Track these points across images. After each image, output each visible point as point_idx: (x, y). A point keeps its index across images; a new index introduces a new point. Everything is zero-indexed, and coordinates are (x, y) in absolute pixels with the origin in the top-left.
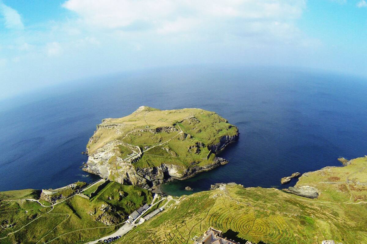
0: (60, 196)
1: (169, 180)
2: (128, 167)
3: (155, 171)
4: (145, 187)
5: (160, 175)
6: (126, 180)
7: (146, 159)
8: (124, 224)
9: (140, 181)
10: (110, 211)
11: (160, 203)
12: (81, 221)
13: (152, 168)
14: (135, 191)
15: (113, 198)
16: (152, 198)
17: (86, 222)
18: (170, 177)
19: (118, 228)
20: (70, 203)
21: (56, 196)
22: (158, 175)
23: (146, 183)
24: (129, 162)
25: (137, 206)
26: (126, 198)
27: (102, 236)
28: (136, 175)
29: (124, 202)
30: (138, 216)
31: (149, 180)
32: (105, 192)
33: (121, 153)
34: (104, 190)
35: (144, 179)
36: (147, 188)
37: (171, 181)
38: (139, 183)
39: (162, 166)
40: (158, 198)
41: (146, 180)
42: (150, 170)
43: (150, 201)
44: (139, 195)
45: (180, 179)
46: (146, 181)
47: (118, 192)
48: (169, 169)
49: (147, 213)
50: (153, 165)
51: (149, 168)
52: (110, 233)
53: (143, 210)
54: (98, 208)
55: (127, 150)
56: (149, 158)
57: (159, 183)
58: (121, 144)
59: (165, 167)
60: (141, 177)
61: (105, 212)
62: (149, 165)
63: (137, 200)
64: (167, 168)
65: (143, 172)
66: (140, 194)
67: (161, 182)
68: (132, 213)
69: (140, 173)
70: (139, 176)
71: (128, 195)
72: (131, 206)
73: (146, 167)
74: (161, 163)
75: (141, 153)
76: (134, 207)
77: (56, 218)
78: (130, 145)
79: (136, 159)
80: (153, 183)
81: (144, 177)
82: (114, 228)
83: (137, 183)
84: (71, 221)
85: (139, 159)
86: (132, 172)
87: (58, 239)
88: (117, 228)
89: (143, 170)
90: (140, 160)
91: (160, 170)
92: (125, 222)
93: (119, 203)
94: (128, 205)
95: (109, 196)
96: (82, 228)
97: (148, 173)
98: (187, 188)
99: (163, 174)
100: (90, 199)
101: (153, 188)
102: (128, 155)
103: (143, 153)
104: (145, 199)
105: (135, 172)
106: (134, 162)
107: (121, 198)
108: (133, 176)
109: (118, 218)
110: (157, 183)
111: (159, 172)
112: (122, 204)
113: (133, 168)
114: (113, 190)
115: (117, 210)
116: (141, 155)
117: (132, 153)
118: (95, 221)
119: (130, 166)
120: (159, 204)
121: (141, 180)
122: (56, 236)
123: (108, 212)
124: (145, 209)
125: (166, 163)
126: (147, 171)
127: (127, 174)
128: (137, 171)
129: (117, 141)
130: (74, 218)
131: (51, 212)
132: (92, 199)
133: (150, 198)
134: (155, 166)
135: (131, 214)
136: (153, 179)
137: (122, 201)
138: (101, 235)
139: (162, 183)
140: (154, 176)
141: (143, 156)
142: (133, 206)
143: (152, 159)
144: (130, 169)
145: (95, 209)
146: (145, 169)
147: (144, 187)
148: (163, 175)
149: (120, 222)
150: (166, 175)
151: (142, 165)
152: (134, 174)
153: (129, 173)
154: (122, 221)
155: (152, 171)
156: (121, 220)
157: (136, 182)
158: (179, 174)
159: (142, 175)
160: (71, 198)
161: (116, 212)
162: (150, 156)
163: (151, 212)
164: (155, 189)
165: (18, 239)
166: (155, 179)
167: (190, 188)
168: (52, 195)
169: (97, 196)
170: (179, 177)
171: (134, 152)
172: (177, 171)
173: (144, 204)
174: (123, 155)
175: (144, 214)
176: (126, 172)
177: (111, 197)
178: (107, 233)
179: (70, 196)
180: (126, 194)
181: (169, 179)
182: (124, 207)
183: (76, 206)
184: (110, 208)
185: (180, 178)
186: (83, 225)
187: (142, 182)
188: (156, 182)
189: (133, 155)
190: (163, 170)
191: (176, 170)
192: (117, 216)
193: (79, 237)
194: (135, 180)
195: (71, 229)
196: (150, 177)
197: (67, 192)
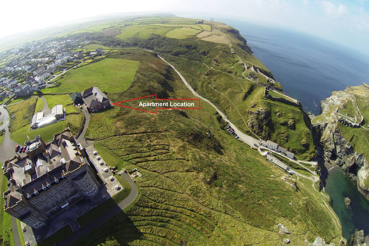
0: (256, 78)
1: (351, 175)
2: (333, 121)
3: (350, 151)
4: (327, 153)
5: (349, 161)
6: (321, 128)
7: (355, 134)
8: (257, 139)
9: (329, 142)
10: (260, 118)
11: (305, 170)
12: (241, 101)
13: (350, 146)
14: (303, 136)
15: (280, 116)
16: (308, 159)
17: (242, 105)
18: (356, 174)
19: (249, 134)
20: (256, 87)
21: (254, 75)
22: (348, 159)
23: (332, 151)
24: (338, 118)
25: (287, 145)
26: (289, 129)
27: (234, 123)
28: (331, 134)
29: (283, 129)
30: (274, 150)
31: (337, 152)
32: (282, 106)
33: (344, 106)
34: (283, 105)
35: (333, 145)
36: (328, 154)
37: (351, 178)
38: (327, 144)
39: (361, 156)
40: (312, 166)
41: (334, 148)
42: (346, 146)
43: (302, 158)
44: (301, 143)
45: (358, 188)
46: (333, 150)
47: (290, 119)
48: (363, 167)
49: (281, 158)
50: (355, 145)
51: (348, 143)
52: (240, 129)
53: (284, 154)
54: (258, 106)
55: (351, 110)
56: (359, 136)
57: (341, 166)
58: (352, 101)
59: (362, 160)
60: (334, 140)
61: (256, 113)
62: (351, 141)
63: (293, 143)
64: (362, 165)
65: (340, 139)
66: (304, 142)
67: (344, 167)
68: (275, 142)
69: (336, 137)
70: (333, 138)
71: (294, 130)
72: (282, 139)
73: (346, 138)
74: (362, 153)
75: (358, 125)
76: (283, 142)
77: (236, 84)
78: (358, 109)
79: (346, 123)
80: (338, 160)
81: (336, 144)
82: (246, 130)
83: (326, 142)
84: (238, 95)
85: (350, 126)
86: (332, 128)
87: (220, 94)
88: (247, 133)
89: (341, 139)
90: (349, 128)
91: (354, 157)
92: (260, 139)
93: (277, 125)
94: (282, 135)
95: (279, 112)
96: (236, 105)
97: (342, 146)
98: (347, 199)
99: (353, 163)
100: (265, 97)
101: (331, 161)
102: (347, 114)
103: (359, 127)
104: (303, 152)
105: (334, 131)
106: (343, 122)
107: (285, 124)
108: (329, 132)
109: (259, 129)
110: (340, 163)
111: (351, 158)
112: (280, 128)
113: (335, 126)
114: (289, 114)
115: (267, 125)
116: (355, 126)
117: (353, 117)
118: (247, 111)
119: (335, 122)
120: (303, 169)
121: (331, 143)
122: (221, 92)
123: (258, 117)
124: (286, 154)
125: (366, 159)
126: (343, 143)
127: (326, 125)
128: (336, 132)
129: (353, 96)
130: (242, 95)
131: (239, 79)
132: (266, 99)
133: (306, 157)
134: (356, 148)
135: (273, 142)
136: (341, 156)
137: (283, 127)
138: (236, 122)
139: (343, 169)
140: (345, 155)
141: (356, 129)
142: (283, 140)
143: (360, 140)
144: (332, 123)
145: (256, 105)
146: (343, 139)
147: (327, 151)
148: (352, 165)
149: (257, 134)
150: (355, 169)
151: (346, 133)
152: (331, 132)
153: (328, 125)
154: (259, 136)
155: (347, 148)
156: (260, 134)
157: (326, 140)
158: (363, 183)
159: (336, 140)
160: (260, 86)
161: (264, 124)
162: (363, 136)
163: (286, 162)
164: (331, 164)
165: (209, 73)
166: (342, 157)
167: (348, 204)
168: (252, 72)
169: (272, 102)
170: (361, 185)
171: (355, 118)
172: (365, 178)
173: (293, 152)
174: (344, 110)
175: (280, 155)
176: (328, 122)
177: (279, 114)
178: (240, 126)
179: (262, 84)
180: (293, 127)
181: (353, 175)
182: (277, 132)
183: (255, 92)
184: (263, 116)
185: (359, 186)
186: (239, 104)
187: (330, 146)
188: (340, 161)
189: (351, 119)
190: (357, 160)
191: (367, 175)
192: (261, 128)
193: (227, 107)
194: (327, 136)
195: (231, 98)
196: (340, 152)
197: (262, 80)
